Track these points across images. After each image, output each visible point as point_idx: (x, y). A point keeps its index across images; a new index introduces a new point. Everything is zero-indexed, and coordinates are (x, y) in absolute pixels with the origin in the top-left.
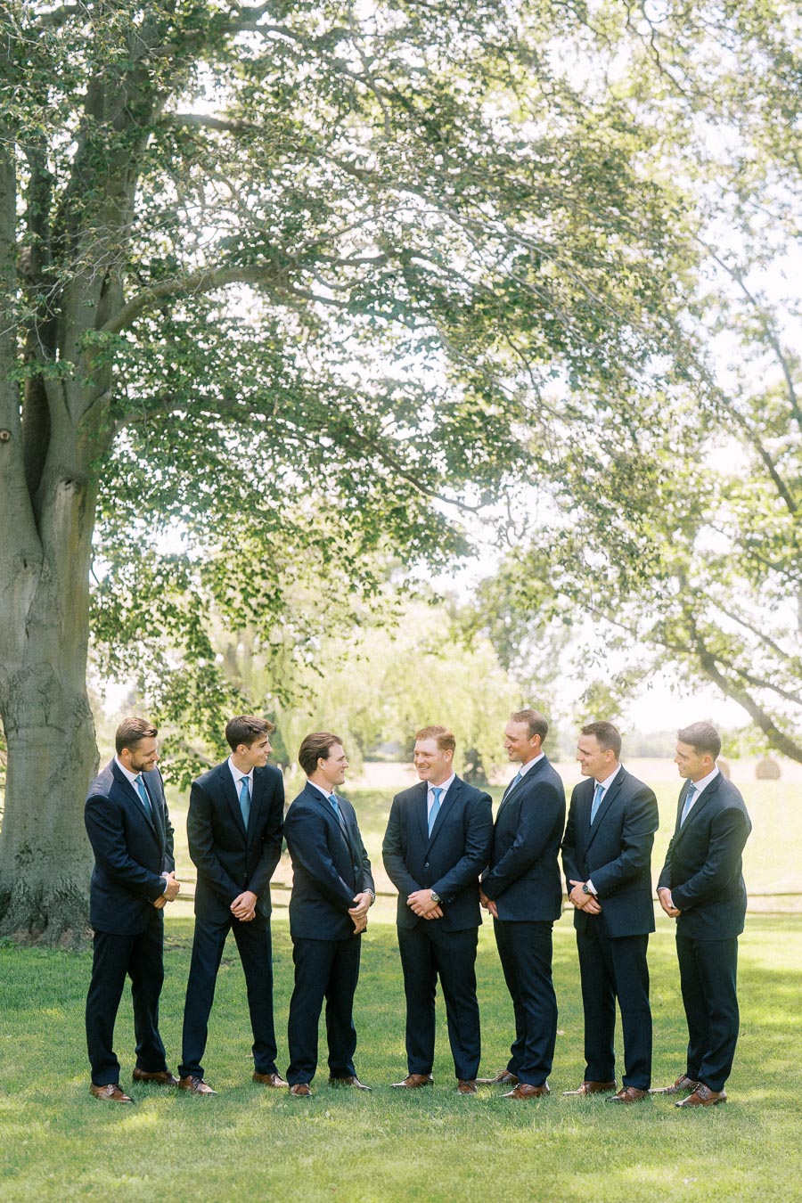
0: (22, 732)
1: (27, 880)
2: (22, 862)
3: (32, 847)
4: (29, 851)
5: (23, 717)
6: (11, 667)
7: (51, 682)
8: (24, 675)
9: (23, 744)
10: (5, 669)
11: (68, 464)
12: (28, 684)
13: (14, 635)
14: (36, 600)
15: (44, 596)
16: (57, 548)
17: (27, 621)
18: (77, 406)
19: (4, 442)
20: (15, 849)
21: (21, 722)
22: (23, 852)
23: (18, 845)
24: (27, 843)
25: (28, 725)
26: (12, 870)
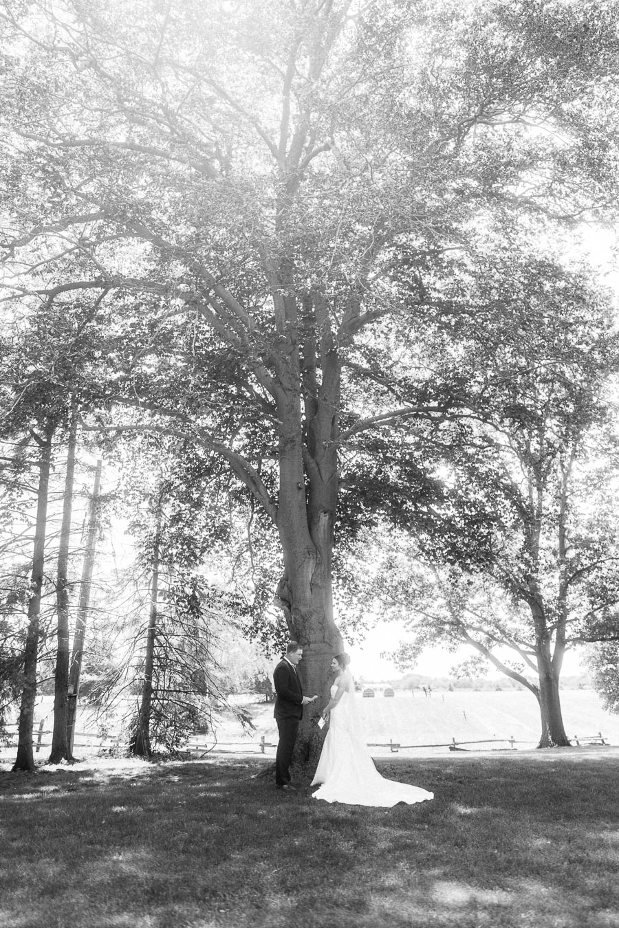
0: (312, 646)
5: (312, 638)
6: (303, 609)
7: (324, 618)
8: (311, 614)
9: (313, 652)
10: (299, 610)
11: (324, 504)
12: (314, 619)
13: (304, 592)
14: (315, 572)
15: (319, 570)
16: (322, 546)
17: (312, 584)
18: (326, 476)
19: (300, 489)
21: (311, 640)
22: (315, 717)
23: (312, 712)
24: (317, 712)
25: (315, 641)
26: (309, 728)
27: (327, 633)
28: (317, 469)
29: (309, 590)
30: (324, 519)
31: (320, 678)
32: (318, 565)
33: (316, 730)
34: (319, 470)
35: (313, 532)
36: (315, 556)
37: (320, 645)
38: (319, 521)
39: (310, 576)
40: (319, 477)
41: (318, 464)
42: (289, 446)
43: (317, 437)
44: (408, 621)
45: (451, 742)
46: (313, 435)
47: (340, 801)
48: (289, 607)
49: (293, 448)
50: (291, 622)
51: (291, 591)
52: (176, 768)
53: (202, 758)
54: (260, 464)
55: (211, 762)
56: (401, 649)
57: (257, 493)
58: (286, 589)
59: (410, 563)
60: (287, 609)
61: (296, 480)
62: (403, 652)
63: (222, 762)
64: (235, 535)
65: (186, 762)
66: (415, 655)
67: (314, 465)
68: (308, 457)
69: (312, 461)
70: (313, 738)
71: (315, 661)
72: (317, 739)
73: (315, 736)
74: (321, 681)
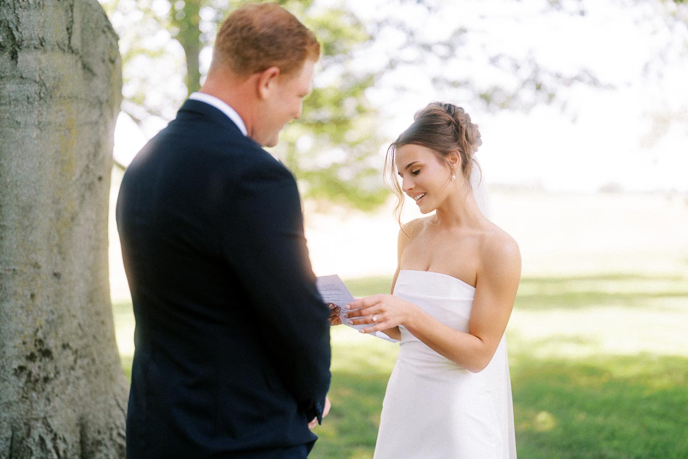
1: (55, 423)
2: (33, 382)
3: (52, 343)
4: (47, 353)
20: (10, 351)
21: (26, 34)
22: (31, 358)
23: (18, 341)
24: (40, 335)
25: (42, 42)
26: (9, 405)
31: (56, 202)
33: (40, 408)
37: (58, 60)
70: (32, 443)
71: (40, 126)
72: (50, 445)
73: (35, 434)
74: (59, 213)
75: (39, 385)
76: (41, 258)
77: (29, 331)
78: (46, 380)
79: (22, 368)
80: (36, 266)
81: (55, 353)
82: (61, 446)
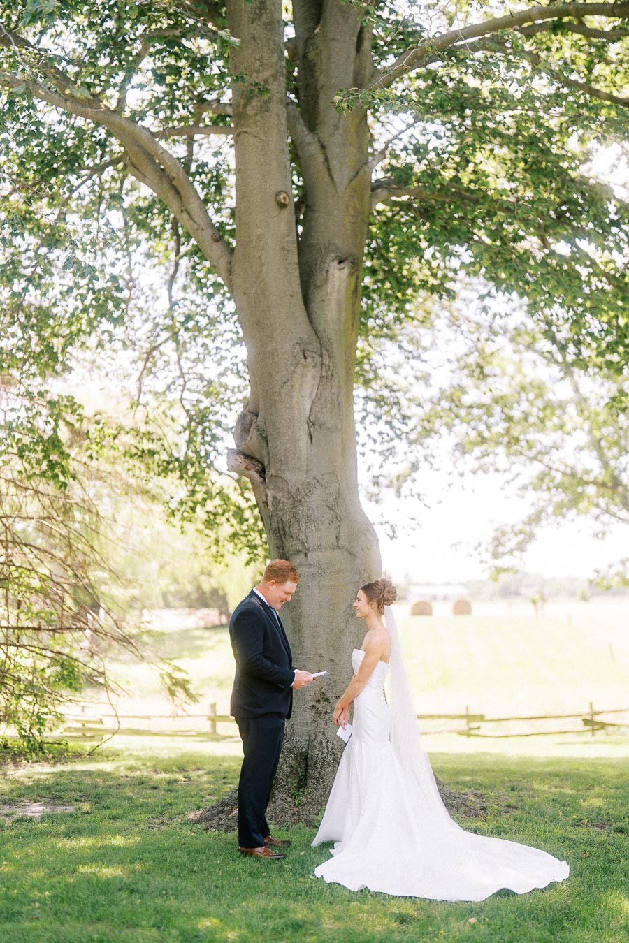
0: (312, 556)
5: (313, 538)
6: (294, 478)
7: (339, 496)
8: (309, 488)
9: (315, 570)
10: (284, 480)
11: (336, 241)
12: (316, 500)
13: (295, 441)
14: (319, 397)
15: (327, 393)
16: (334, 338)
17: (311, 423)
18: (342, 173)
19: (282, 206)
20: (308, 698)
21: (311, 544)
22: (319, 701)
23: (312, 693)
24: (323, 690)
25: (319, 547)
26: (307, 723)
27: (344, 527)
28: (321, 158)
29: (304, 437)
30: (337, 277)
31: (330, 624)
32: (325, 379)
33: (322, 727)
34: (326, 159)
35: (314, 306)
36: (318, 359)
37: (329, 554)
38: (326, 280)
39: (308, 406)
40: (327, 179)
41: (323, 147)
42: (255, 103)
43: (322, 79)
44: (509, 476)
45: (586, 710)
46: (312, 76)
47: (374, 889)
48: (262, 472)
49: (264, 108)
50: (266, 503)
51: (265, 439)
52: (37, 783)
53: (92, 755)
54: (190, 143)
55: (107, 767)
56: (492, 534)
57: (185, 215)
58: (253, 432)
59: (516, 357)
60: (256, 476)
61: (273, 186)
62: (498, 542)
63: (131, 768)
64: (141, 303)
65: (59, 768)
66: (521, 547)
67: (314, 149)
68: (302, 129)
69: (310, 139)
70: (316, 743)
71: (320, 587)
72: (324, 745)
73: (318, 739)
74: (332, 630)
75: (322, 715)
76: (323, 652)
77: (319, 688)
78: (326, 713)
79: (313, 706)
80: (321, 656)
81: (331, 700)
82: (330, 746)
